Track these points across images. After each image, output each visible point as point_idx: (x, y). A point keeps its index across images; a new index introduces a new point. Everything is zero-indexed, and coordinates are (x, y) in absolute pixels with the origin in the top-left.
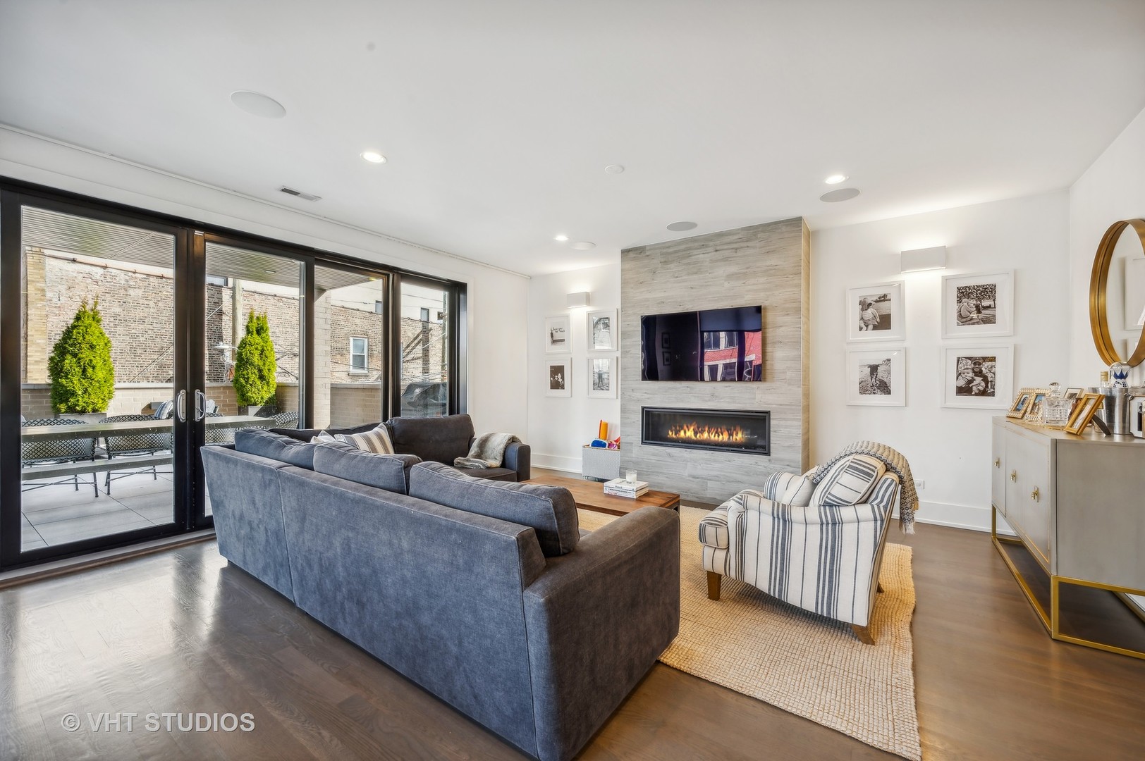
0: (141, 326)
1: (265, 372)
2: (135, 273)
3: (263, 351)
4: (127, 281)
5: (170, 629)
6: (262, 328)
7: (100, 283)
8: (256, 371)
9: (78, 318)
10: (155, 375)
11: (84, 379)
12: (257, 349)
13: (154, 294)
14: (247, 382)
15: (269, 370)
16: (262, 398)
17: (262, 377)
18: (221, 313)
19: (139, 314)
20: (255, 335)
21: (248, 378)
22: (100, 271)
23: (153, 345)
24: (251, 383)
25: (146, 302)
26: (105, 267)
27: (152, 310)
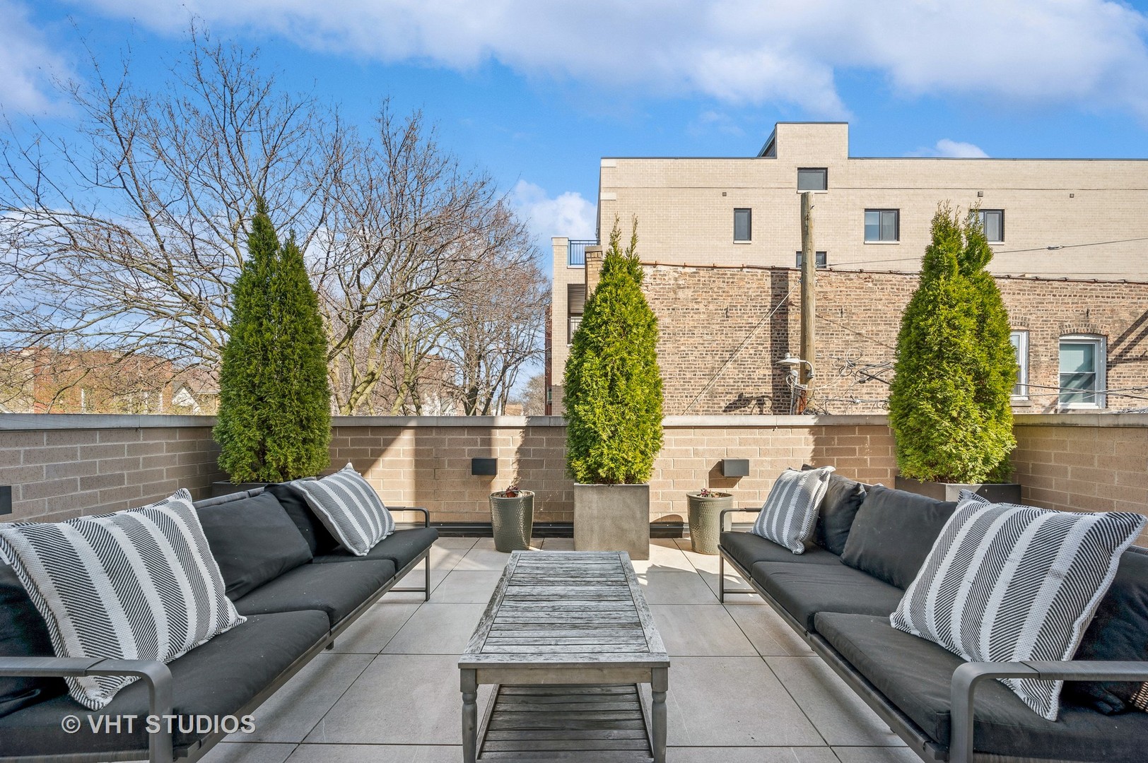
0: (691, 340)
1: (995, 380)
2: (685, 266)
3: (982, 318)
4: (676, 279)
6: (971, 257)
7: (650, 287)
10: (706, 409)
11: (612, 404)
12: (968, 314)
13: (704, 294)
14: (943, 412)
15: (1004, 374)
16: (986, 461)
17: (983, 398)
19: (689, 322)
21: (945, 401)
22: (650, 270)
23: (703, 366)
24: (955, 414)
25: (696, 307)
26: (655, 265)
27: (702, 316)
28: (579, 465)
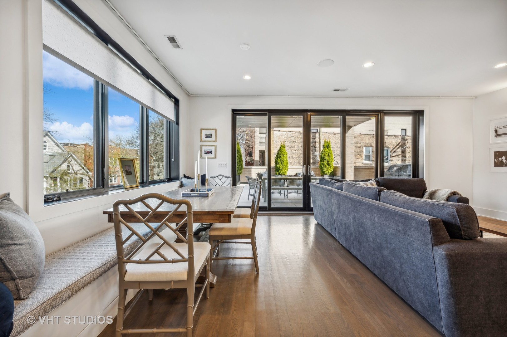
0: (294, 149)
1: (330, 162)
2: (293, 132)
3: (329, 154)
4: (291, 135)
5: (302, 235)
6: (328, 146)
7: (285, 137)
8: (326, 162)
9: (280, 147)
10: (298, 164)
11: (282, 165)
12: (327, 154)
14: (323, 166)
15: (331, 161)
16: (329, 172)
17: (328, 164)
18: (316, 142)
19: (294, 145)
20: (326, 149)
21: (324, 164)
22: (285, 133)
23: (297, 155)
24: (325, 166)
25: (295, 141)
26: (286, 131)
27: (297, 143)
28: (278, 173)
